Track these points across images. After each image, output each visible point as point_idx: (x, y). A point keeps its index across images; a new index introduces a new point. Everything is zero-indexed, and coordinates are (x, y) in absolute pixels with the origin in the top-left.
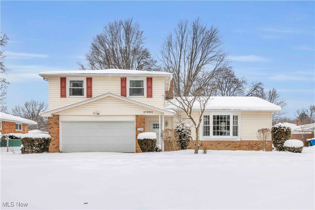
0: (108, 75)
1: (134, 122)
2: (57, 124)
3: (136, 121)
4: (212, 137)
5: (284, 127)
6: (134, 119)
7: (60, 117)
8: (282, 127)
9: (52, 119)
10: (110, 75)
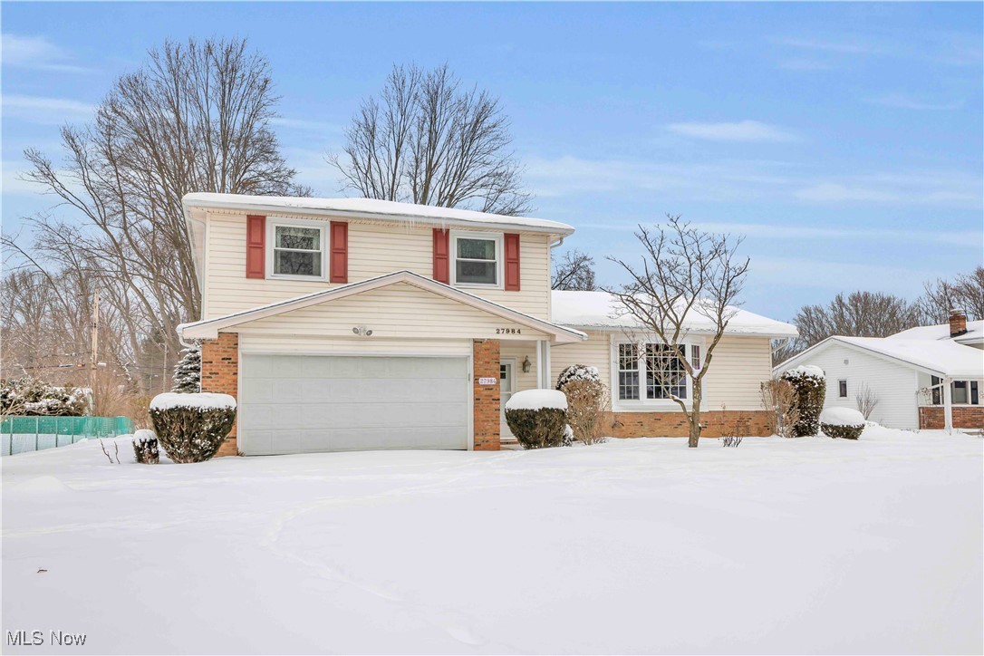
0: (406, 219)
1: (466, 358)
2: (233, 363)
3: (474, 356)
4: (644, 404)
5: (814, 378)
6: (467, 350)
7: (241, 340)
8: (808, 377)
9: (215, 347)
10: (410, 219)
